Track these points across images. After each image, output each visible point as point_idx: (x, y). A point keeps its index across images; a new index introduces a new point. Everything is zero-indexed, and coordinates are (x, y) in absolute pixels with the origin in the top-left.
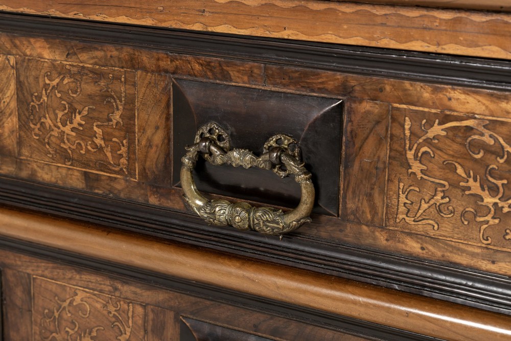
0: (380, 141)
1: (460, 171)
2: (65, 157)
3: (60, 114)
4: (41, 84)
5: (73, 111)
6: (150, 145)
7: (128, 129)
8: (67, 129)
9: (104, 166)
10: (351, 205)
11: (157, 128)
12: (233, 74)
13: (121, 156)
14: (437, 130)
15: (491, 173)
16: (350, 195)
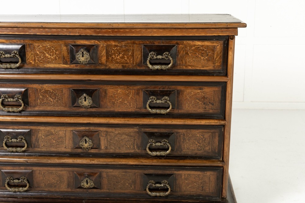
0: (184, 51)
1: (197, 54)
2: (118, 63)
3: (116, 55)
4: (112, 49)
5: (120, 53)
6: (138, 58)
7: (133, 55)
8: (118, 57)
9: (127, 63)
10: (178, 62)
11: (139, 54)
12: (155, 43)
13: (131, 61)
14: (193, 48)
15: (202, 54)
16: (178, 61)
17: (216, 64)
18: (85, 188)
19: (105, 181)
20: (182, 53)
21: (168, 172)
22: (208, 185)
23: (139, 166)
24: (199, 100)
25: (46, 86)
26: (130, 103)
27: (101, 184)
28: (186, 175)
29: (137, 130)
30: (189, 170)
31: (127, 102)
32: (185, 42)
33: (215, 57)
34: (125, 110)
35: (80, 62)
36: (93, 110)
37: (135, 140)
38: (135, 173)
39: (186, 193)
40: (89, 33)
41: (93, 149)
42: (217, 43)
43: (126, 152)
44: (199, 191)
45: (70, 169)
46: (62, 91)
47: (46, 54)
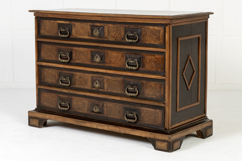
1: (151, 34)
2: (113, 37)
3: (112, 32)
4: (110, 29)
5: (114, 32)
6: (122, 35)
7: (120, 33)
8: (113, 34)
9: (117, 38)
10: (142, 39)
11: (123, 33)
12: (131, 26)
13: (119, 36)
14: (149, 30)
15: (154, 34)
17: (161, 41)
18: (95, 112)
19: (105, 109)
20: (144, 33)
21: (137, 107)
22: (158, 118)
23: (122, 102)
24: (154, 63)
25: (81, 49)
26: (119, 62)
27: (103, 111)
28: (146, 111)
29: (122, 79)
30: (147, 108)
31: (118, 61)
32: (145, 27)
33: (160, 36)
34: (117, 66)
35: (95, 35)
36: (101, 64)
37: (121, 85)
38: (120, 106)
39: (146, 123)
40: (99, 19)
41: (101, 89)
42: (161, 28)
43: (117, 92)
44: (153, 122)
45: (89, 99)
46: (88, 52)
47: (81, 30)
